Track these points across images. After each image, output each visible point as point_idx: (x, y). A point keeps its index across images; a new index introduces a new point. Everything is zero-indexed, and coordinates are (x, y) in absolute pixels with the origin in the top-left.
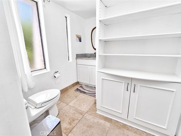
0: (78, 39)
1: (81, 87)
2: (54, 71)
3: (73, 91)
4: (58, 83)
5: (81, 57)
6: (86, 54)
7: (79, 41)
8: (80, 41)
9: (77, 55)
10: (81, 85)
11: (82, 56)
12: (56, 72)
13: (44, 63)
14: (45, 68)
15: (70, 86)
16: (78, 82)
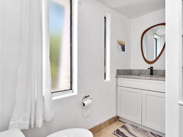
0: (120, 47)
1: (124, 127)
2: (84, 95)
3: (111, 134)
4: (88, 116)
5: (124, 74)
6: (131, 70)
7: (121, 50)
8: (124, 50)
9: (118, 71)
10: (123, 124)
11: (126, 73)
12: (86, 97)
13: (70, 80)
14: (72, 89)
15: (104, 123)
16: (118, 117)
